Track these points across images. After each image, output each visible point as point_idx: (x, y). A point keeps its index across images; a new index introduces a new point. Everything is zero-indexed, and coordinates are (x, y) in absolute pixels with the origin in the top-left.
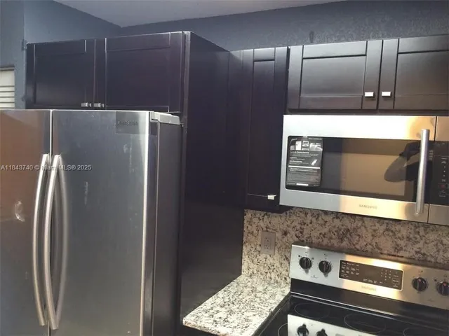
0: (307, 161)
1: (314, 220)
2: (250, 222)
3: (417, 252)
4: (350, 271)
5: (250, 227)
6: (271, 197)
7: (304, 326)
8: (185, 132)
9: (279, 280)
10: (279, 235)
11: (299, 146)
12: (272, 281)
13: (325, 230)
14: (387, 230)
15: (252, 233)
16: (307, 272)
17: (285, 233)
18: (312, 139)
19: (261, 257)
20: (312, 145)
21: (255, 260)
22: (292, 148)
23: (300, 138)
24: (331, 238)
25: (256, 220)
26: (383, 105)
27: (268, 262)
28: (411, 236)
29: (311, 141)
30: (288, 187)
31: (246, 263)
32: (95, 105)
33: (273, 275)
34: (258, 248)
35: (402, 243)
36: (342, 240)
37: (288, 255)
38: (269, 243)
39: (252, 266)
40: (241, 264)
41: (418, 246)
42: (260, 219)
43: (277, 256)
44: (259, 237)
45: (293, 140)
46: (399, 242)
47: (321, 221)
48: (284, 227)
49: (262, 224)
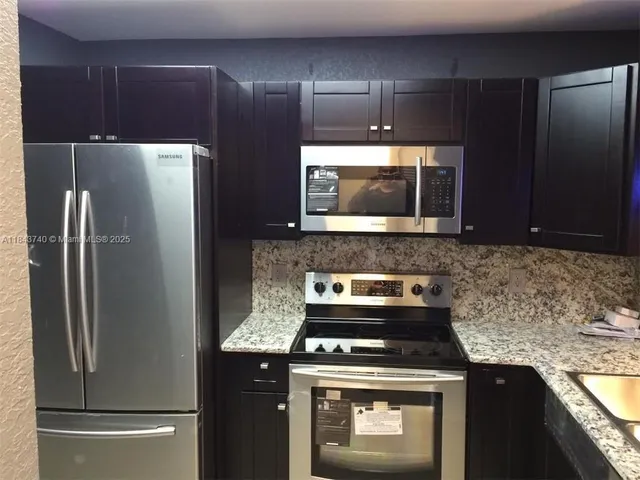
0: (325, 188)
1: (324, 247)
2: (259, 257)
3: (413, 265)
4: (361, 288)
5: (259, 262)
6: (291, 225)
7: (321, 345)
8: (216, 164)
9: (292, 310)
10: (289, 266)
11: (317, 175)
12: (286, 313)
13: (335, 256)
14: (388, 248)
15: (262, 268)
16: (321, 295)
17: (296, 264)
18: (329, 168)
19: (273, 291)
20: (329, 173)
21: (267, 295)
22: (311, 177)
23: (317, 168)
24: (341, 262)
25: (265, 254)
26: (385, 137)
27: (281, 295)
28: (408, 251)
29: (327, 170)
30: (308, 213)
31: (257, 299)
32: (108, 138)
33: (286, 307)
34: (269, 282)
35: (400, 258)
36: (350, 263)
37: (300, 284)
38: (280, 276)
39: (263, 301)
40: (251, 301)
41: (412, 259)
42: (269, 253)
43: (289, 288)
44: (269, 271)
45: (310, 169)
46: (398, 258)
47: (330, 248)
48: (294, 258)
49: (272, 258)
